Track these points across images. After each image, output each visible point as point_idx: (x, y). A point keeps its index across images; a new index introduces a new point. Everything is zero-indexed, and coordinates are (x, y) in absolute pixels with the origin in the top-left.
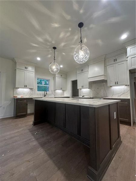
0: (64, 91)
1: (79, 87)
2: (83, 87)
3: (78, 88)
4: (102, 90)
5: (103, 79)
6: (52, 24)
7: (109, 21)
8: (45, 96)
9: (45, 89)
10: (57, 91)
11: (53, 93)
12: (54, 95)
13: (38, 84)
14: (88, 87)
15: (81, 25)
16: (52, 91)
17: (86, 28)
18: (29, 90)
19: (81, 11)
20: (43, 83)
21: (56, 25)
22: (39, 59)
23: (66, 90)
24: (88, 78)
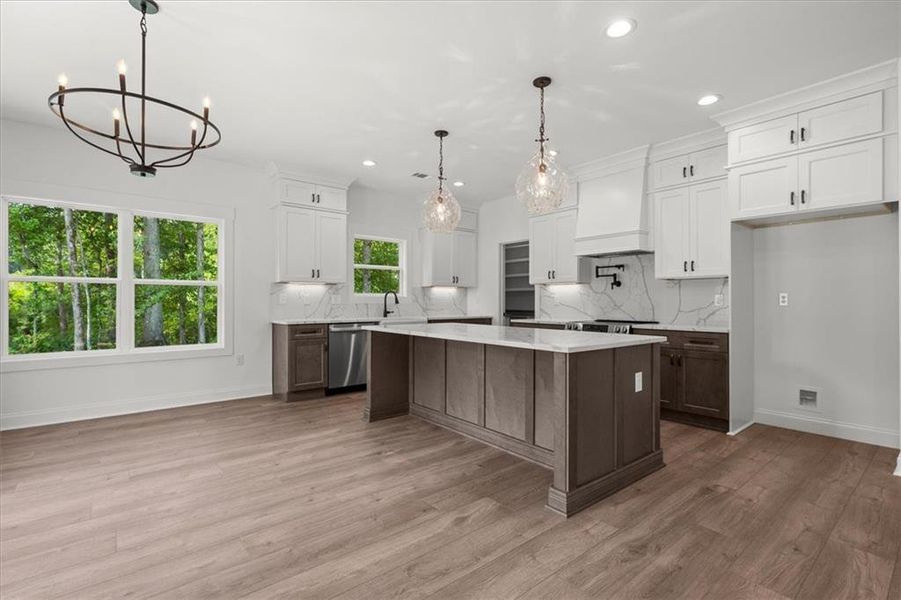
0: (466, 289)
1: (535, 277)
2: (552, 275)
3: (531, 282)
4: (635, 292)
5: (637, 248)
9: (386, 283)
10: (437, 291)
11: (417, 301)
12: (425, 310)
13: (356, 261)
14: (576, 279)
16: (413, 293)
18: (324, 289)
22: (369, 163)
23: (474, 288)
24: (576, 240)
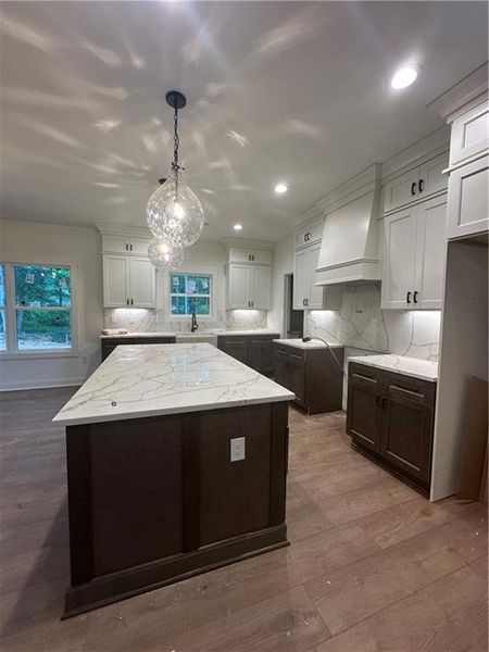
0: (266, 311)
1: (297, 302)
2: (306, 302)
3: (294, 308)
4: (374, 320)
5: (360, 277)
6: (99, 125)
7: (264, 48)
8: (193, 331)
10: (239, 313)
11: (222, 320)
12: (229, 327)
13: (174, 291)
14: (322, 307)
15: (176, 99)
16: (218, 314)
17: (202, 103)
18: (145, 311)
19: (138, 62)
20: (190, 287)
21: (111, 124)
23: (271, 310)
24: (318, 271)
